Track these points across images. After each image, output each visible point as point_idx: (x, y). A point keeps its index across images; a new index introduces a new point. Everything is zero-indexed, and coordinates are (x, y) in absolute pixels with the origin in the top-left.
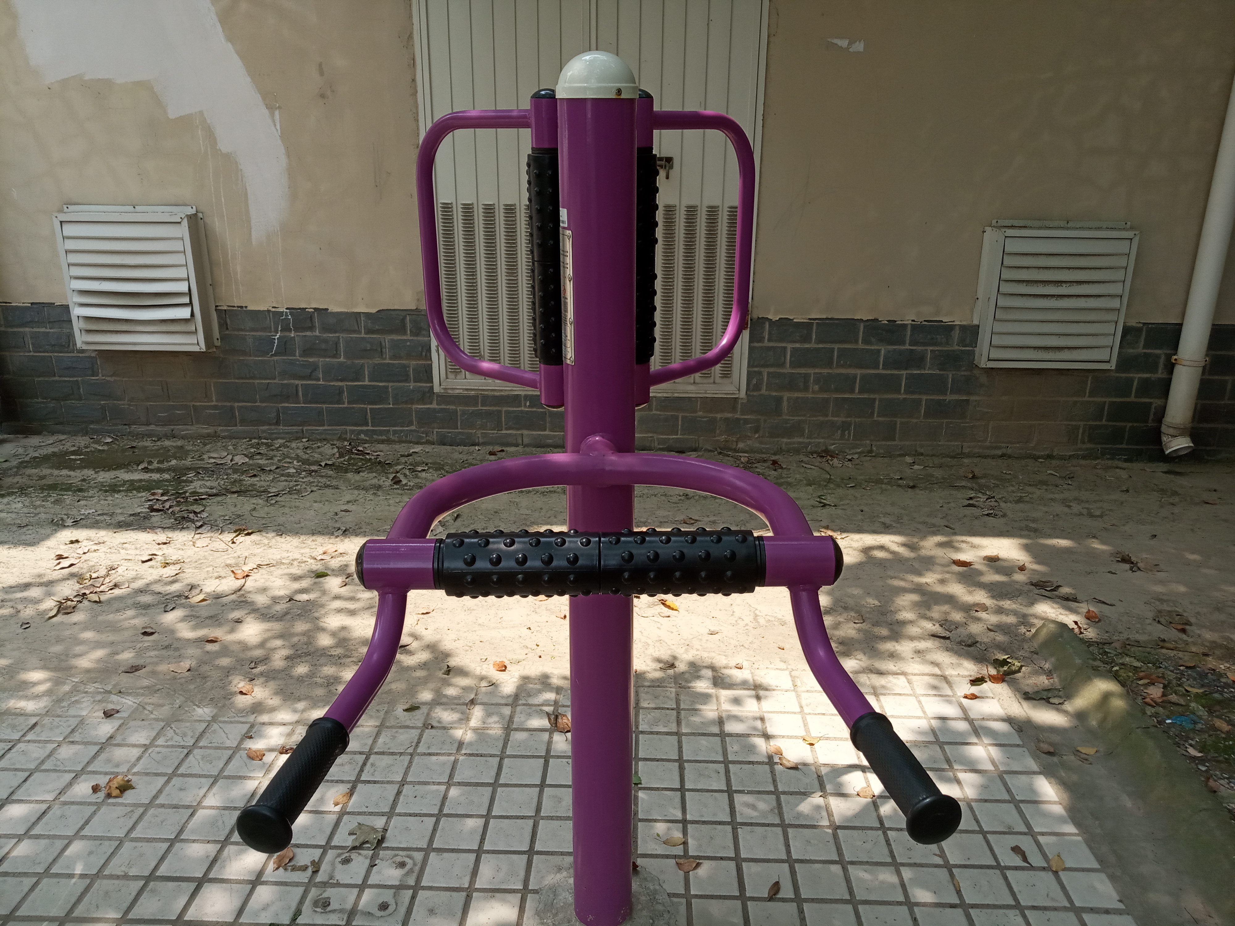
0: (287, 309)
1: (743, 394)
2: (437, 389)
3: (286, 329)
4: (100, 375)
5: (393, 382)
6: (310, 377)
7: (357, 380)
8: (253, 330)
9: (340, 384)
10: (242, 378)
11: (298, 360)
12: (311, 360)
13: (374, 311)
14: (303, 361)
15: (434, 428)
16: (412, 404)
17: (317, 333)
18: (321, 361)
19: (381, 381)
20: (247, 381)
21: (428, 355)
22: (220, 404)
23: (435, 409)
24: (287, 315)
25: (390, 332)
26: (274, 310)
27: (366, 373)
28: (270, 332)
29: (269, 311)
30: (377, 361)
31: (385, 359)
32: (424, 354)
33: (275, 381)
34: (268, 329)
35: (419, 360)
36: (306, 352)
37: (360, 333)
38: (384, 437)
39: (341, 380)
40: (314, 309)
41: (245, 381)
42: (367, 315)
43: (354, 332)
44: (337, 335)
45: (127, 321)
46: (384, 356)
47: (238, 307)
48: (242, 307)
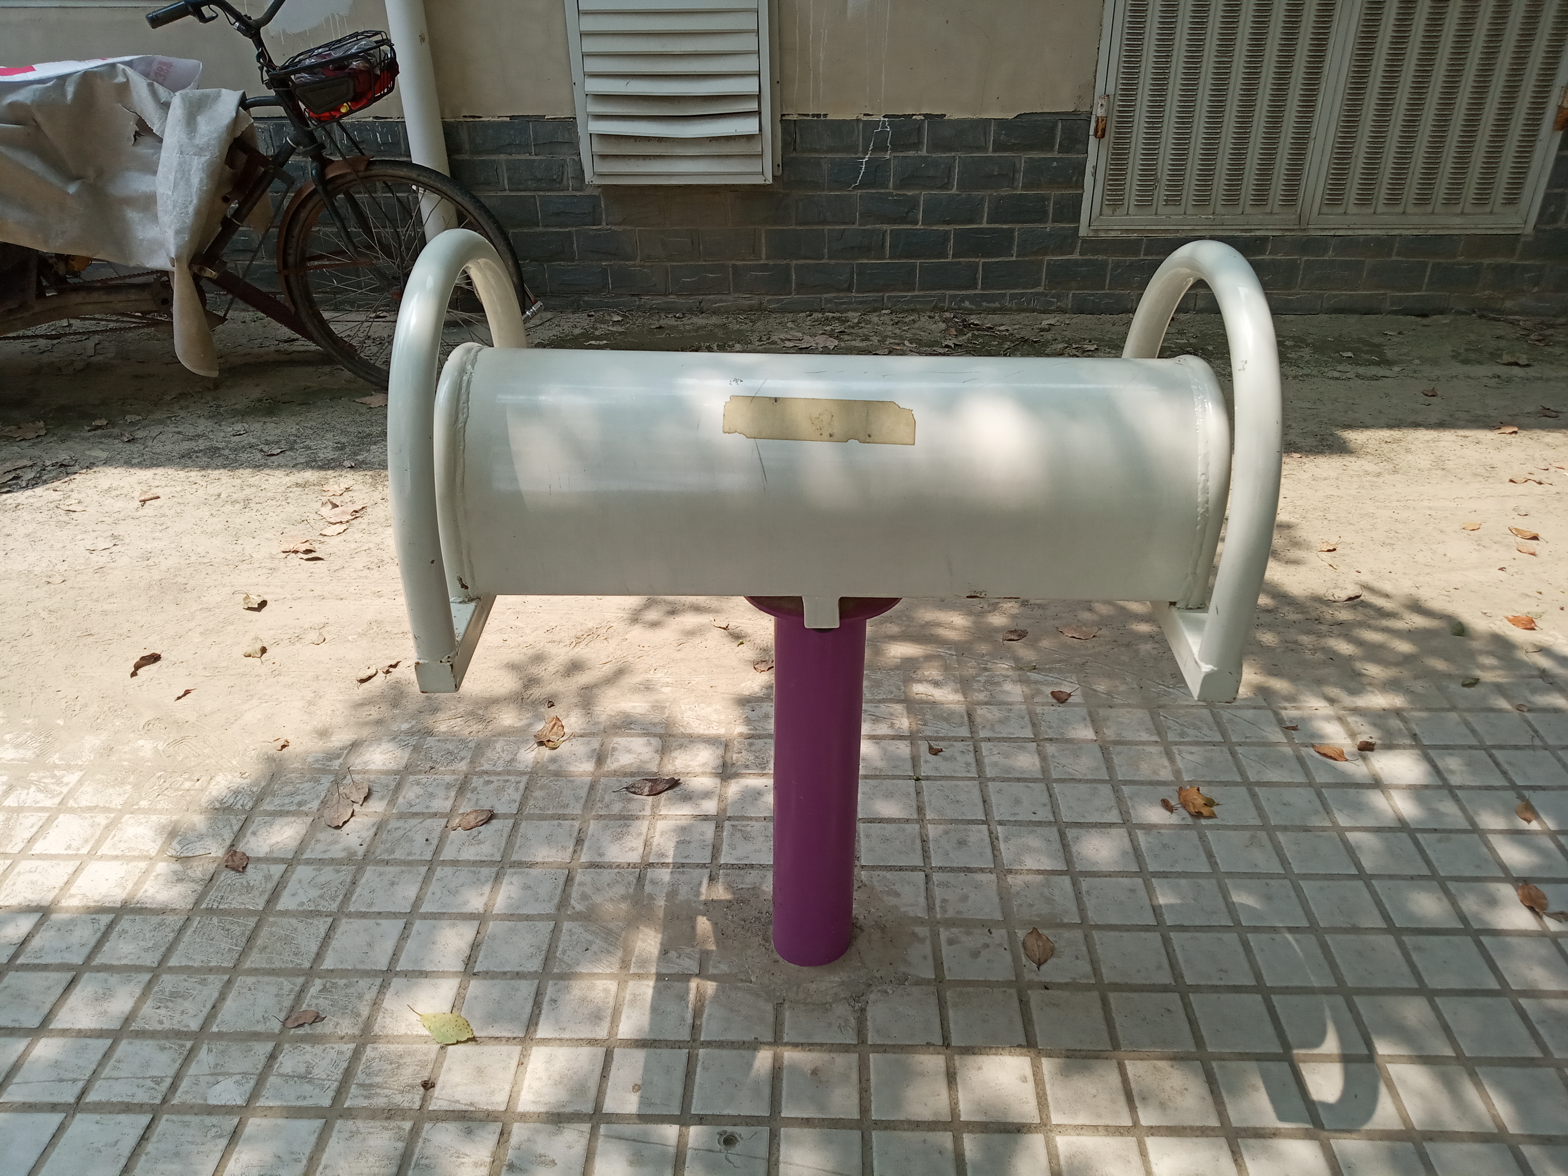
0: (884, 117)
1: (1529, 229)
2: (1083, 232)
3: (880, 147)
4: (604, 223)
5: (1022, 223)
6: (903, 220)
7: (971, 221)
8: (832, 150)
9: (946, 228)
10: (808, 223)
11: (891, 194)
12: (910, 193)
13: (1011, 116)
14: (897, 195)
15: (1070, 289)
16: (1045, 254)
17: (924, 153)
18: (923, 195)
19: (1005, 222)
20: (815, 227)
21: (1081, 178)
22: (771, 263)
23: (1076, 261)
24: (884, 126)
25: (1031, 147)
26: (866, 118)
27: (986, 210)
28: (856, 153)
29: (858, 120)
30: (1005, 192)
31: (1016, 188)
32: (1074, 179)
33: (854, 227)
34: (853, 148)
35: (1065, 188)
36: (904, 182)
37: (986, 149)
38: (997, 305)
39: (948, 223)
40: (924, 115)
41: (811, 228)
42: (1001, 122)
43: (979, 149)
44: (953, 154)
45: (660, 140)
46: (1016, 184)
47: (813, 115)
48: (818, 116)
